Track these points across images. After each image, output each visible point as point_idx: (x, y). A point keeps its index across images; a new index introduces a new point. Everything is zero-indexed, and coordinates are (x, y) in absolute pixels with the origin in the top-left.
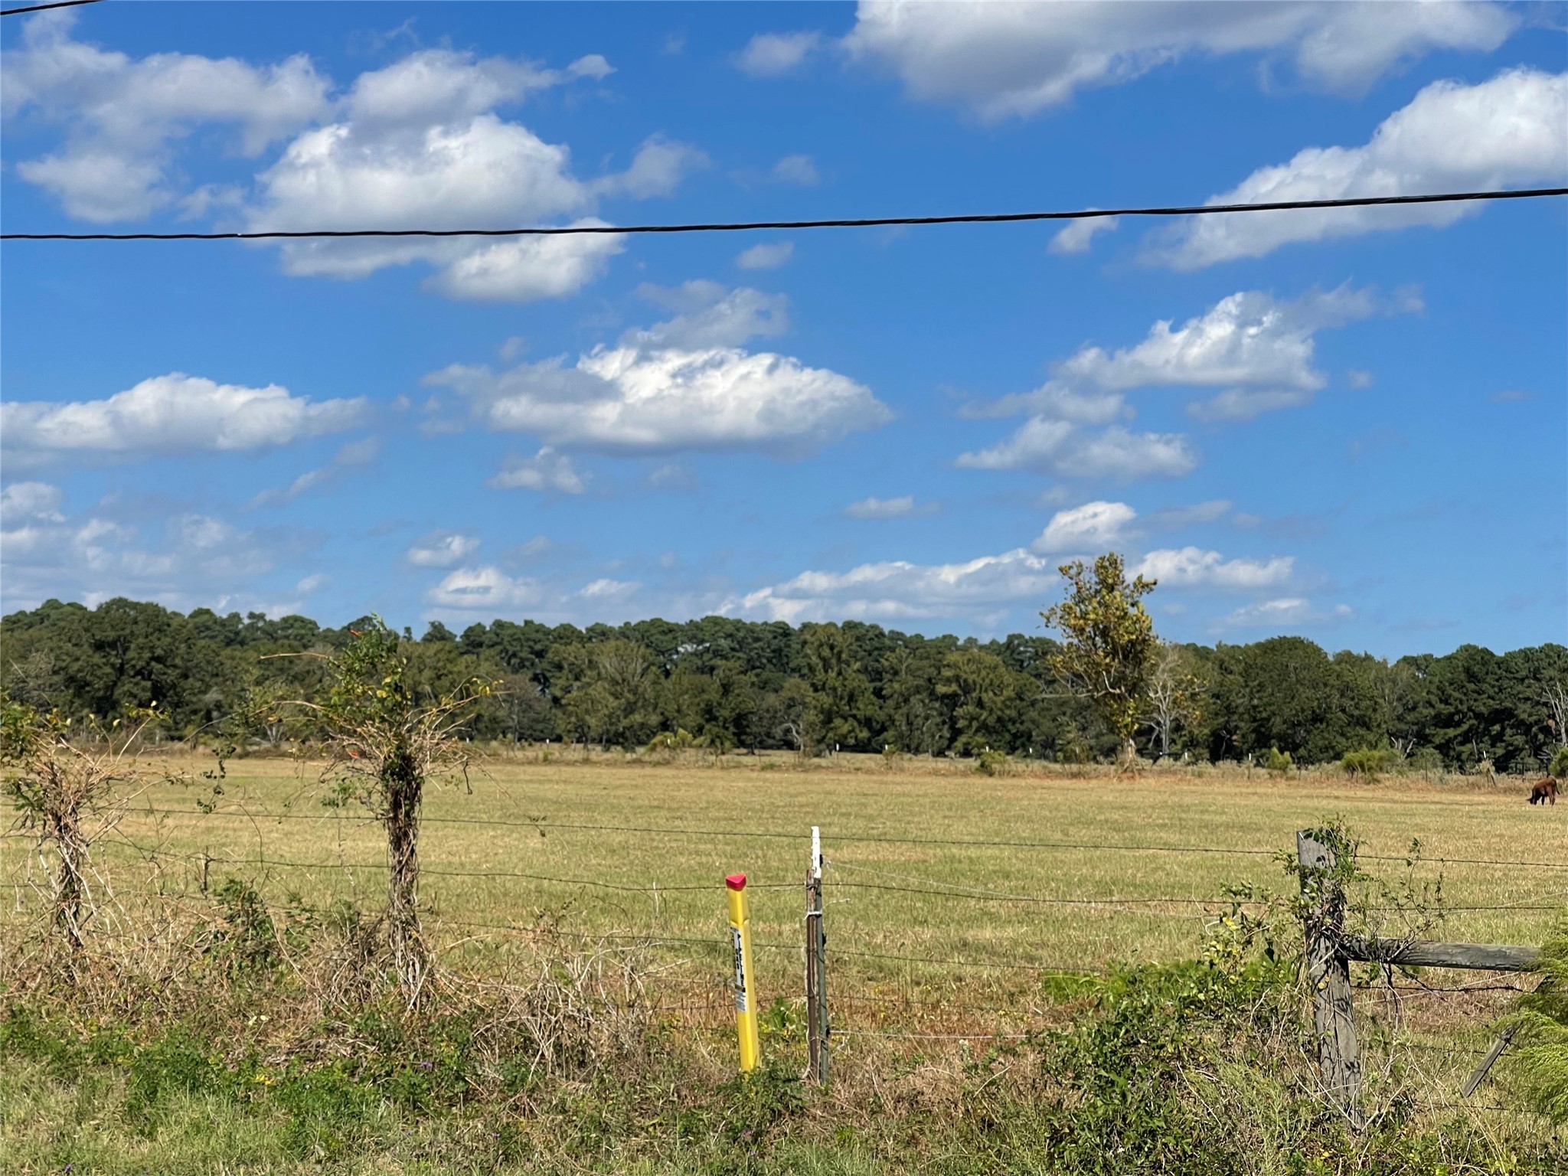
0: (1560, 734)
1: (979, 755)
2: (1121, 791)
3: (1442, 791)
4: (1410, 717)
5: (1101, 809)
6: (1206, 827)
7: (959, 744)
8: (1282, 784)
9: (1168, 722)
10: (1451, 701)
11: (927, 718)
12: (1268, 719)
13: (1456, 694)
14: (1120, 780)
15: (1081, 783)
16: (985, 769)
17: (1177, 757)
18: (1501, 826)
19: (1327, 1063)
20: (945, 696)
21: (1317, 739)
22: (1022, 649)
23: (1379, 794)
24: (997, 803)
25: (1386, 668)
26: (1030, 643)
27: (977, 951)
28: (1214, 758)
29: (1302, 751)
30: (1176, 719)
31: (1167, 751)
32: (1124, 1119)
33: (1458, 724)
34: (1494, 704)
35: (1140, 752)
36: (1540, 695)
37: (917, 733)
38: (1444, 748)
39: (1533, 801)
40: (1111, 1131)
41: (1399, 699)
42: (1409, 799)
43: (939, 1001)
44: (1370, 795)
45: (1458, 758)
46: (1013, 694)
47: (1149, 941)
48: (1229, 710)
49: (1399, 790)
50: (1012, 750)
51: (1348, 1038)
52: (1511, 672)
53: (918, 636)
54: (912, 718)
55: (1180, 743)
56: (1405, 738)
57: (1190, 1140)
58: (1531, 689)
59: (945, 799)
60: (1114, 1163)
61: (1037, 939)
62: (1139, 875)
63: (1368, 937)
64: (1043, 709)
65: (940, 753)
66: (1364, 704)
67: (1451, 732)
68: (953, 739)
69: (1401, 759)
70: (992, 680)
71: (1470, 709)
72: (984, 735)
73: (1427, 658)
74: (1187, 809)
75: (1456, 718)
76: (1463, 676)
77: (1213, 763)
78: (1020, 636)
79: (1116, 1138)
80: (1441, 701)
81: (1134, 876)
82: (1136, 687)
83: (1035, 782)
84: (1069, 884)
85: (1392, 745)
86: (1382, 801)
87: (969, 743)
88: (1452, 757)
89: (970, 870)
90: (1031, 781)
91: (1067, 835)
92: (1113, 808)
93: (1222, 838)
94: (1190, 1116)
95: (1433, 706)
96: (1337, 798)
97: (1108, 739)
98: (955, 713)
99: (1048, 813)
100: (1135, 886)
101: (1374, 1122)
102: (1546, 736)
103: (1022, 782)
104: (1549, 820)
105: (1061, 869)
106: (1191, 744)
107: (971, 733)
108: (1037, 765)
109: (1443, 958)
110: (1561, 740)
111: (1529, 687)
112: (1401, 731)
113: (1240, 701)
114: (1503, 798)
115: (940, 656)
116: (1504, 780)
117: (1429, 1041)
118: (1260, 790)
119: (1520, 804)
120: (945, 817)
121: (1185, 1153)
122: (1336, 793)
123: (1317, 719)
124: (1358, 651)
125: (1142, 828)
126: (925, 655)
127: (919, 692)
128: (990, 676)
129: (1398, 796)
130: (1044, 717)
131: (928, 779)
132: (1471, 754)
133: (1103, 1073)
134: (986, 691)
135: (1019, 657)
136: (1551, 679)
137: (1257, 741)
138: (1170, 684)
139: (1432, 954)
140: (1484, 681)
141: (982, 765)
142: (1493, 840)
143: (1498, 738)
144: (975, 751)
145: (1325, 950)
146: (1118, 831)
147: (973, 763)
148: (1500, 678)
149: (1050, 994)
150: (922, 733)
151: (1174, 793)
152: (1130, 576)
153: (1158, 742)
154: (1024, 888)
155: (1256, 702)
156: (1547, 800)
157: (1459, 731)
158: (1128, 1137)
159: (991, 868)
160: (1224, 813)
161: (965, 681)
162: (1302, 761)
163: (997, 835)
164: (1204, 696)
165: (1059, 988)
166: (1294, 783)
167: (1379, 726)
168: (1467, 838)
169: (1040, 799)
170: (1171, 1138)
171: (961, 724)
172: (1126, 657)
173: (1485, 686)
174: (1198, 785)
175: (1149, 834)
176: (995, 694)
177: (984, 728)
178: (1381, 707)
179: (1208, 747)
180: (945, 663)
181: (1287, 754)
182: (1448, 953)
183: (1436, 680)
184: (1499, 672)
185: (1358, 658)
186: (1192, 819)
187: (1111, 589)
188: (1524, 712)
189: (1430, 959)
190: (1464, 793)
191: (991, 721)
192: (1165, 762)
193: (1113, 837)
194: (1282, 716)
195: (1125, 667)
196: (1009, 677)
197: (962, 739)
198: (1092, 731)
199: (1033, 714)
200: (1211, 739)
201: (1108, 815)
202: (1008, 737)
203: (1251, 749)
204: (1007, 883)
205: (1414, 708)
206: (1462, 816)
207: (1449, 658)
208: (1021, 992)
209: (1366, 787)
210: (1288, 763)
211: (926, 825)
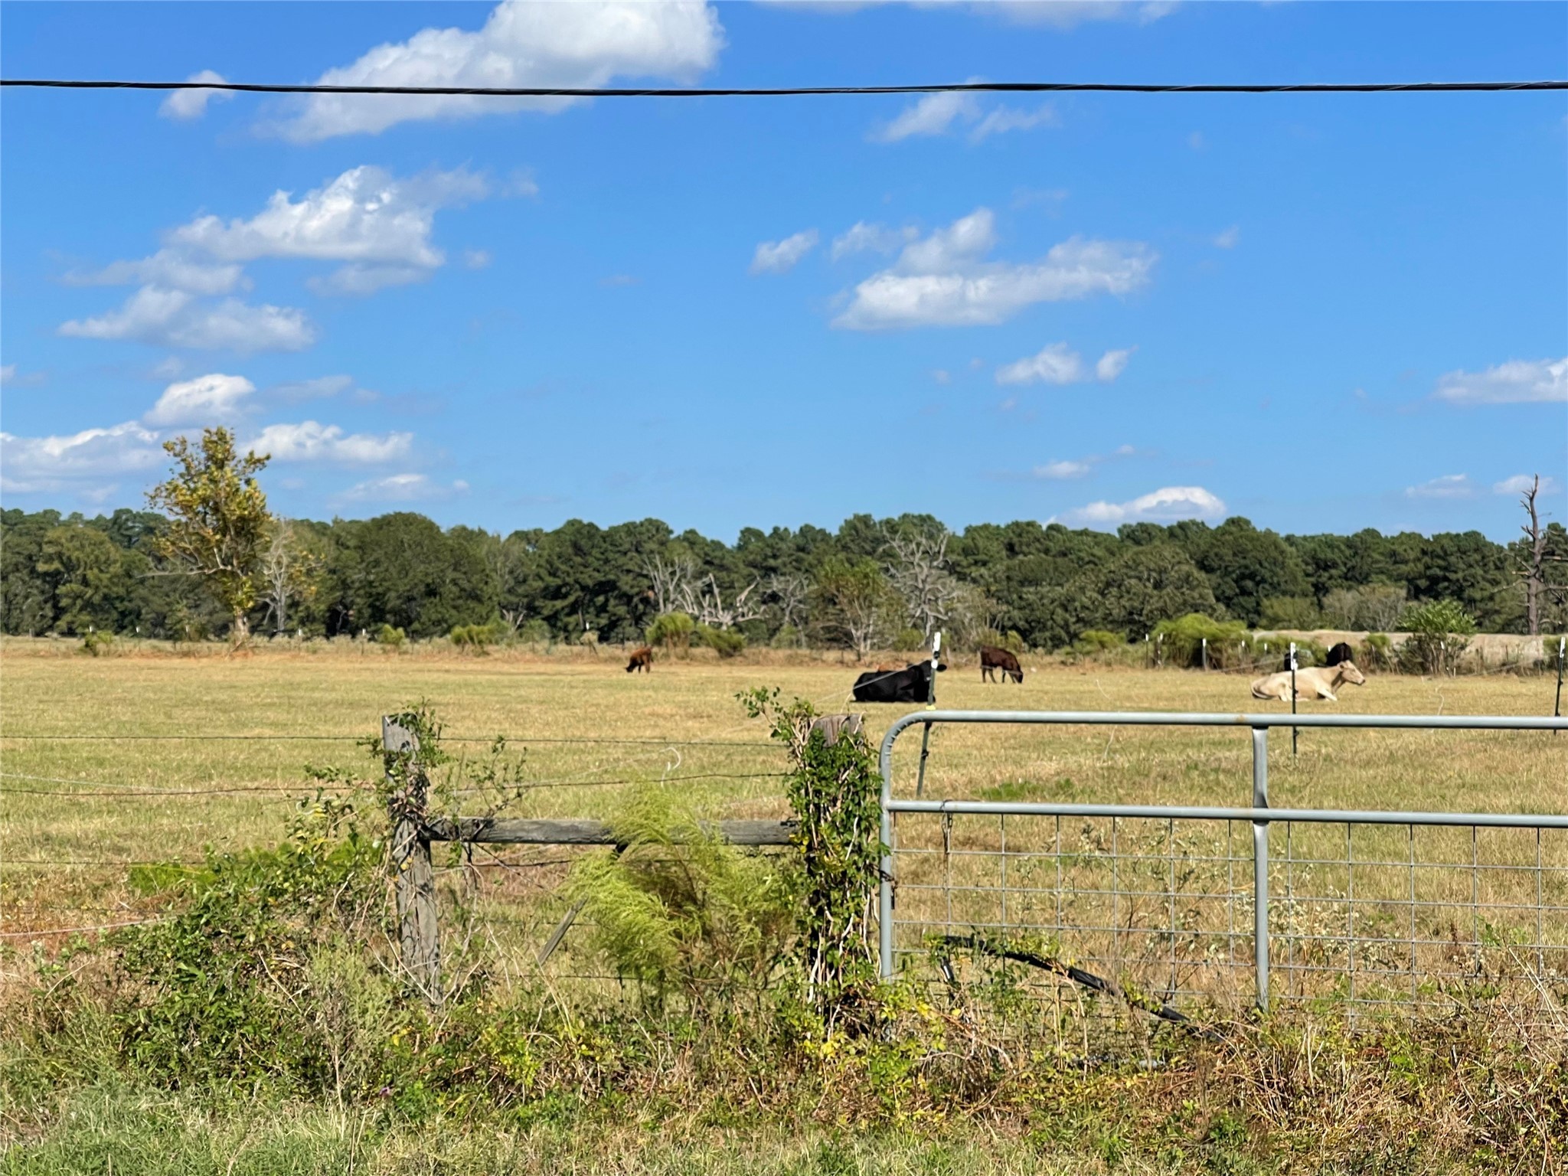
0: (658, 604)
1: (84, 635)
2: (232, 669)
3: (548, 661)
4: (521, 590)
5: (208, 689)
6: (315, 704)
7: (62, 624)
8: (395, 657)
9: (283, 599)
10: (559, 573)
11: (26, 597)
12: (384, 594)
13: (563, 567)
14: (232, 658)
15: (190, 662)
16: (90, 649)
17: (291, 632)
18: (600, 696)
19: (408, 942)
20: (46, 574)
21: (429, 611)
22: (130, 524)
23: (488, 666)
24: (99, 686)
25: (499, 541)
26: (138, 519)
27: (60, 845)
28: (331, 632)
29: (416, 626)
30: (291, 596)
31: (282, 628)
32: (202, 1012)
33: (565, 596)
34: (600, 577)
35: (253, 630)
36: (641, 568)
37: (16, 613)
38: (552, 620)
39: (630, 669)
40: (188, 1025)
41: (511, 572)
42: (515, 671)
43: (16, 900)
44: (479, 667)
45: (565, 629)
46: (120, 571)
47: (244, 825)
48: (345, 585)
49: (506, 662)
50: (119, 628)
51: (428, 916)
52: (616, 546)
53: (16, 511)
54: (10, 596)
55: (296, 618)
56: (515, 610)
57: (268, 1029)
58: (632, 562)
59: (42, 683)
60: (190, 1057)
61: (126, 830)
62: (242, 757)
63: (450, 818)
64: (153, 587)
65: (39, 634)
66: (475, 578)
67: (559, 604)
68: (56, 618)
69: (512, 631)
70: (97, 557)
71: (577, 581)
72: (89, 613)
73: (538, 532)
74: (294, 686)
75: (564, 590)
76: (570, 550)
77: (327, 638)
78: (128, 511)
79: (193, 1032)
80: (550, 574)
81: (236, 758)
82: (249, 564)
83: (143, 662)
84: (166, 770)
85: (503, 617)
86: (490, 673)
87: (73, 622)
88: (559, 628)
89: (62, 758)
90: (136, 661)
91: (170, 717)
92: (221, 688)
93: (329, 716)
94: (270, 1004)
95: (541, 579)
96: (447, 671)
97: (222, 617)
98: (57, 592)
99: (152, 695)
100: (237, 769)
101: (453, 996)
102: (645, 607)
103: (128, 662)
104: (643, 688)
105: (160, 754)
106: (307, 620)
107: (75, 611)
108: (146, 644)
109: (520, 834)
110: (659, 610)
111: (631, 559)
112: (512, 604)
113: (356, 576)
114: (602, 667)
115: (42, 532)
116: (605, 650)
117: (512, 912)
118: (374, 665)
119: (617, 672)
120: (41, 702)
121: (263, 1042)
122: (447, 667)
123: (431, 592)
124: (473, 526)
125: (250, 708)
126: (25, 531)
127: (18, 570)
128: (96, 552)
129: (506, 668)
130: (154, 594)
131: (25, 661)
132: (577, 625)
133: (183, 966)
134: (91, 569)
135: (125, 533)
136: (652, 552)
137: (372, 616)
138: (285, 561)
139: (510, 831)
140: (590, 554)
141: (87, 645)
142: (590, 710)
143: (603, 608)
144: (79, 630)
145: (408, 832)
146: (225, 711)
147: (77, 643)
148: (606, 551)
149: (137, 886)
150: (22, 612)
151: (286, 671)
152: (242, 451)
153: (273, 617)
154: (118, 776)
155: (372, 577)
156: (643, 668)
157: (566, 602)
158: (205, 1029)
159: (85, 755)
160: (333, 689)
161: (69, 558)
162: (415, 635)
163: (95, 720)
164: (321, 572)
165: (146, 878)
166: (408, 657)
167: (490, 598)
168: (566, 708)
169: (145, 681)
170: (250, 1028)
171: (64, 602)
172: (238, 534)
173: (590, 559)
174: (313, 662)
175: (257, 714)
176: (101, 571)
177: (88, 605)
178: (493, 580)
179: (324, 623)
180: (46, 540)
181: (401, 630)
182: (524, 830)
183: (545, 553)
184: (604, 545)
185: (472, 532)
186: (302, 698)
187: (221, 465)
188: (626, 583)
189: (508, 836)
190: (569, 663)
191: (97, 599)
192: (281, 639)
193: (218, 719)
194: (397, 591)
195: (237, 542)
196: (115, 552)
197: (67, 618)
198: (205, 608)
199: (142, 591)
200: (327, 615)
201: (215, 695)
202: (115, 615)
203: (366, 626)
204: (100, 771)
205: (525, 581)
206: (563, 687)
207: (557, 533)
208: (105, 885)
209: (476, 659)
210: (401, 638)
211: (18, 712)
